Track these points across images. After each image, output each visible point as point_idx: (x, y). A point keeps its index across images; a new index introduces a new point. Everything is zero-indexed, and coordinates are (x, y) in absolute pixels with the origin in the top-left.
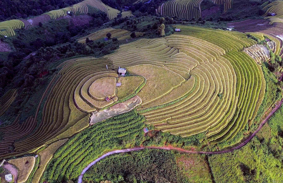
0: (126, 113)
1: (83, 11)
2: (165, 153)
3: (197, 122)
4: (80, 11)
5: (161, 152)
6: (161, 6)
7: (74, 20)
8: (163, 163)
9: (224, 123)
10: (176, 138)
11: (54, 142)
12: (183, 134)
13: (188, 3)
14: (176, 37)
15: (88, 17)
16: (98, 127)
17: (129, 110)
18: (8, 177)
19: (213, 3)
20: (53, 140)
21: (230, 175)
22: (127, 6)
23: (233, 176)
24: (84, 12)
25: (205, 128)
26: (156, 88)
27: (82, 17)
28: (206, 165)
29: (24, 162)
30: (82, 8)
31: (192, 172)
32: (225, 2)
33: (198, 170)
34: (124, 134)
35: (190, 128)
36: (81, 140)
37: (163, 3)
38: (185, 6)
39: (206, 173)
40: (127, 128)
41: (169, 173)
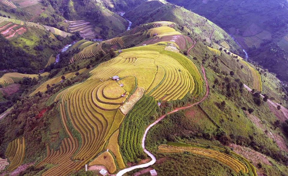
0: (141, 98)
1: (9, 82)
2: (177, 114)
3: (181, 88)
4: (7, 82)
5: (175, 114)
6: (71, 60)
7: (7, 90)
8: (180, 120)
9: (193, 84)
10: (178, 102)
11: (110, 136)
12: (179, 97)
13: (92, 51)
14: (126, 53)
15: (16, 85)
16: (131, 114)
17: (142, 96)
18: (103, 172)
19: (110, 45)
20: (108, 136)
21: (214, 111)
22: (41, 70)
23: (216, 111)
24: (11, 82)
25: (187, 89)
26: (145, 79)
27: (11, 86)
28: (201, 111)
29: (103, 158)
30: (7, 80)
31: (197, 119)
32: (118, 41)
33: (199, 116)
34: (149, 112)
35: (180, 92)
36: (127, 127)
37: (71, 57)
38: (91, 53)
39: (204, 116)
40: (148, 107)
41: (186, 125)
